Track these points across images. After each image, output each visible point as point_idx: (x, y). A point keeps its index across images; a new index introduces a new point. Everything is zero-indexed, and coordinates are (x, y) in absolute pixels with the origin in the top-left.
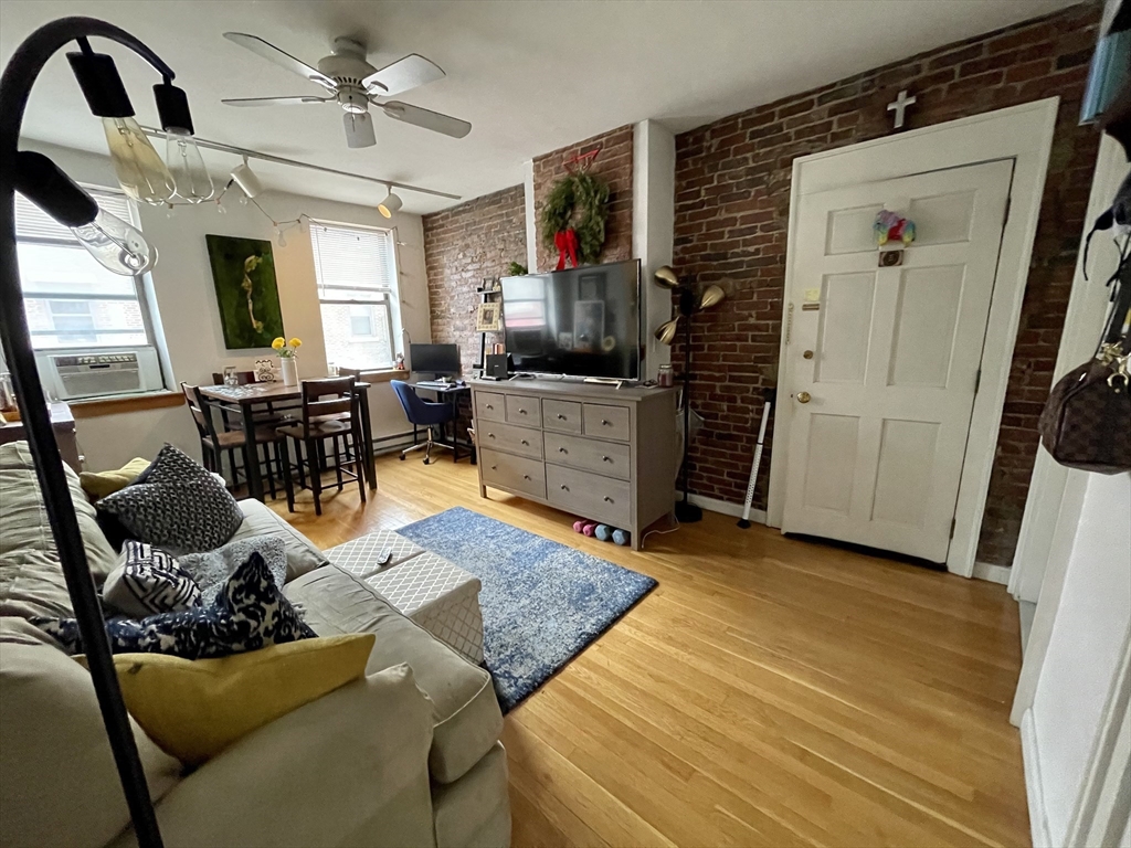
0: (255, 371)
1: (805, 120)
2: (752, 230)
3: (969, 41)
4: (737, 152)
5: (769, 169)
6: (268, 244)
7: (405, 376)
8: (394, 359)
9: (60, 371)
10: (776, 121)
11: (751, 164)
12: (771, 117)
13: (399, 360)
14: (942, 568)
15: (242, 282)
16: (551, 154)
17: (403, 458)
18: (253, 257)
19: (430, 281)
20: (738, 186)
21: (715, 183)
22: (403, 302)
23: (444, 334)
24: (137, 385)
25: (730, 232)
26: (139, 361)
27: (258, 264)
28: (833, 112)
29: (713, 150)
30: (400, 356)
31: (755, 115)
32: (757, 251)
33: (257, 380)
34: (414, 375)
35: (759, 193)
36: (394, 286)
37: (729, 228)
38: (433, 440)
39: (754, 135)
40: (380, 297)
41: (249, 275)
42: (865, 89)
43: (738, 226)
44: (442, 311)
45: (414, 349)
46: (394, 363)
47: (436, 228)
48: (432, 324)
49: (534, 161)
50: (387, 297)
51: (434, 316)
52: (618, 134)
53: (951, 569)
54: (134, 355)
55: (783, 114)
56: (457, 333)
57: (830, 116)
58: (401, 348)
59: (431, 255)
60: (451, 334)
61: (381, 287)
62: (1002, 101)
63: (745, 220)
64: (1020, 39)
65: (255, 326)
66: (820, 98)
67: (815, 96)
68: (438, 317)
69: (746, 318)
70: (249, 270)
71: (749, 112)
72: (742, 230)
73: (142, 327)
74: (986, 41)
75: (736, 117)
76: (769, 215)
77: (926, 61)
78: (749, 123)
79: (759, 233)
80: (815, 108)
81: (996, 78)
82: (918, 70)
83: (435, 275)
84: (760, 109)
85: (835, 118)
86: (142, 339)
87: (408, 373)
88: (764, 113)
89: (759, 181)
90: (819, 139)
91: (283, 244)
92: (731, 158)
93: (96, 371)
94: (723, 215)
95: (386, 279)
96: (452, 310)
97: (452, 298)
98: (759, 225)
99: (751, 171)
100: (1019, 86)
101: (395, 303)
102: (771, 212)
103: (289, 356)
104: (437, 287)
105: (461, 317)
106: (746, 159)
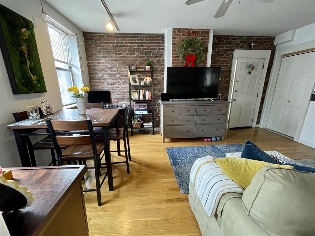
1: (236, 42)
2: (224, 63)
3: (261, 37)
4: (222, 44)
5: (229, 50)
6: (31, 23)
10: (230, 40)
11: (225, 48)
12: (229, 39)
14: (251, 127)
16: (180, 29)
18: (25, 29)
19: (89, 63)
20: (222, 52)
21: (216, 51)
22: (82, 71)
23: (100, 87)
25: (219, 63)
28: (241, 42)
29: (216, 42)
31: (226, 37)
32: (225, 68)
35: (226, 55)
37: (219, 62)
39: (226, 42)
42: (246, 39)
43: (221, 62)
47: (95, 40)
48: (90, 82)
49: (173, 29)
50: (70, 68)
51: (92, 78)
52: (206, 30)
53: (252, 127)
55: (232, 39)
56: (109, 86)
57: (240, 42)
59: (90, 51)
60: (104, 86)
62: (264, 49)
63: (223, 61)
64: (267, 39)
66: (239, 38)
67: (238, 37)
69: (221, 83)
71: (225, 36)
72: (221, 63)
74: (263, 38)
75: (222, 36)
76: (227, 61)
77: (255, 38)
78: (225, 38)
79: (225, 64)
80: (238, 40)
81: (263, 44)
82: (254, 39)
83: (93, 61)
84: (227, 36)
85: (241, 43)
88: (228, 37)
89: (226, 53)
90: (238, 47)
92: (220, 45)
94: (217, 59)
96: (106, 77)
97: (106, 71)
98: (225, 62)
99: (225, 50)
100: (266, 47)
101: (77, 71)
102: (228, 60)
106: (224, 47)
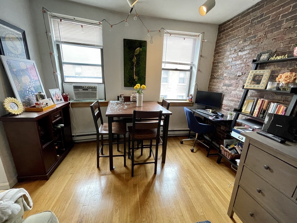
0: (131, 97)
6: (145, 42)
7: (191, 105)
8: (188, 96)
9: (74, 90)
13: (190, 97)
15: (133, 59)
17: (182, 143)
18: (139, 48)
19: (214, 60)
22: (199, 70)
23: (216, 87)
24: (95, 97)
26: (97, 89)
27: (140, 51)
30: (191, 95)
33: (131, 100)
34: (196, 105)
36: (196, 63)
38: (198, 139)
40: (188, 68)
41: (136, 56)
44: (218, 75)
45: (199, 93)
46: (188, 98)
47: (227, 29)
48: (210, 81)
50: (191, 68)
51: (213, 77)
54: (96, 86)
56: (225, 88)
58: (192, 92)
59: (219, 46)
60: (220, 87)
61: (189, 63)
65: (135, 78)
68: (215, 78)
70: (136, 54)
73: (101, 77)
83: (219, 56)
86: (101, 81)
87: (193, 103)
91: (152, 42)
93: (84, 91)
95: (193, 58)
96: (225, 75)
97: (227, 68)
101: (195, 70)
103: (140, 93)
104: (218, 63)
105: (230, 79)
